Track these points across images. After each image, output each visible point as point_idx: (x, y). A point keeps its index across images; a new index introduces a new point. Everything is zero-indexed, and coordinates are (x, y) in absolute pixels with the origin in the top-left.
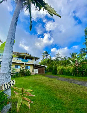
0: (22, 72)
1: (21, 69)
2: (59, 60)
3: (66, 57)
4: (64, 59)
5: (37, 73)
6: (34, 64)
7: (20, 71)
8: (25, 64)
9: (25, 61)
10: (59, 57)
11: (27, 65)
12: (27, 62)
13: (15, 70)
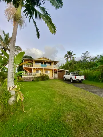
0: (42, 77)
1: (41, 74)
2: (88, 61)
3: (98, 56)
4: (95, 59)
5: (57, 77)
6: (53, 68)
7: (40, 76)
8: (45, 69)
9: (44, 66)
10: (88, 58)
11: (47, 70)
12: (46, 66)
13: (35, 74)
